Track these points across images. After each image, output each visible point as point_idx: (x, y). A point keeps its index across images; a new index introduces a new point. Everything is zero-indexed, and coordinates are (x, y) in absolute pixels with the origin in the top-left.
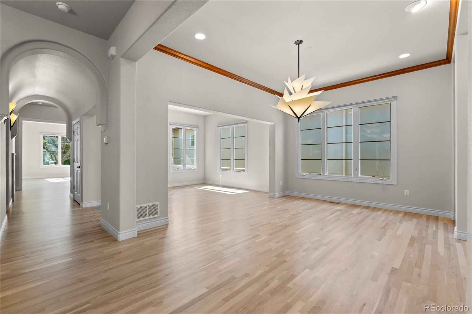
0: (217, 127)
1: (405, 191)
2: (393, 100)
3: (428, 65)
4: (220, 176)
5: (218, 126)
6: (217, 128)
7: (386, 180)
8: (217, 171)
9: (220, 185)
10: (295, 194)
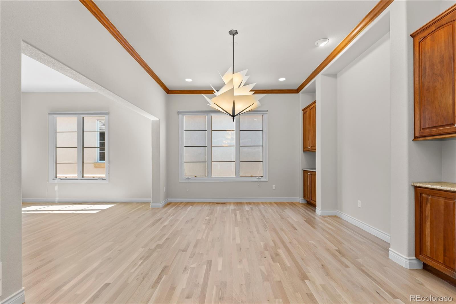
0: (49, 114)
1: (273, 186)
2: (265, 113)
3: (286, 91)
4: (56, 188)
5: (50, 112)
6: (47, 115)
7: (261, 178)
8: (48, 181)
9: (57, 202)
10: (179, 200)
